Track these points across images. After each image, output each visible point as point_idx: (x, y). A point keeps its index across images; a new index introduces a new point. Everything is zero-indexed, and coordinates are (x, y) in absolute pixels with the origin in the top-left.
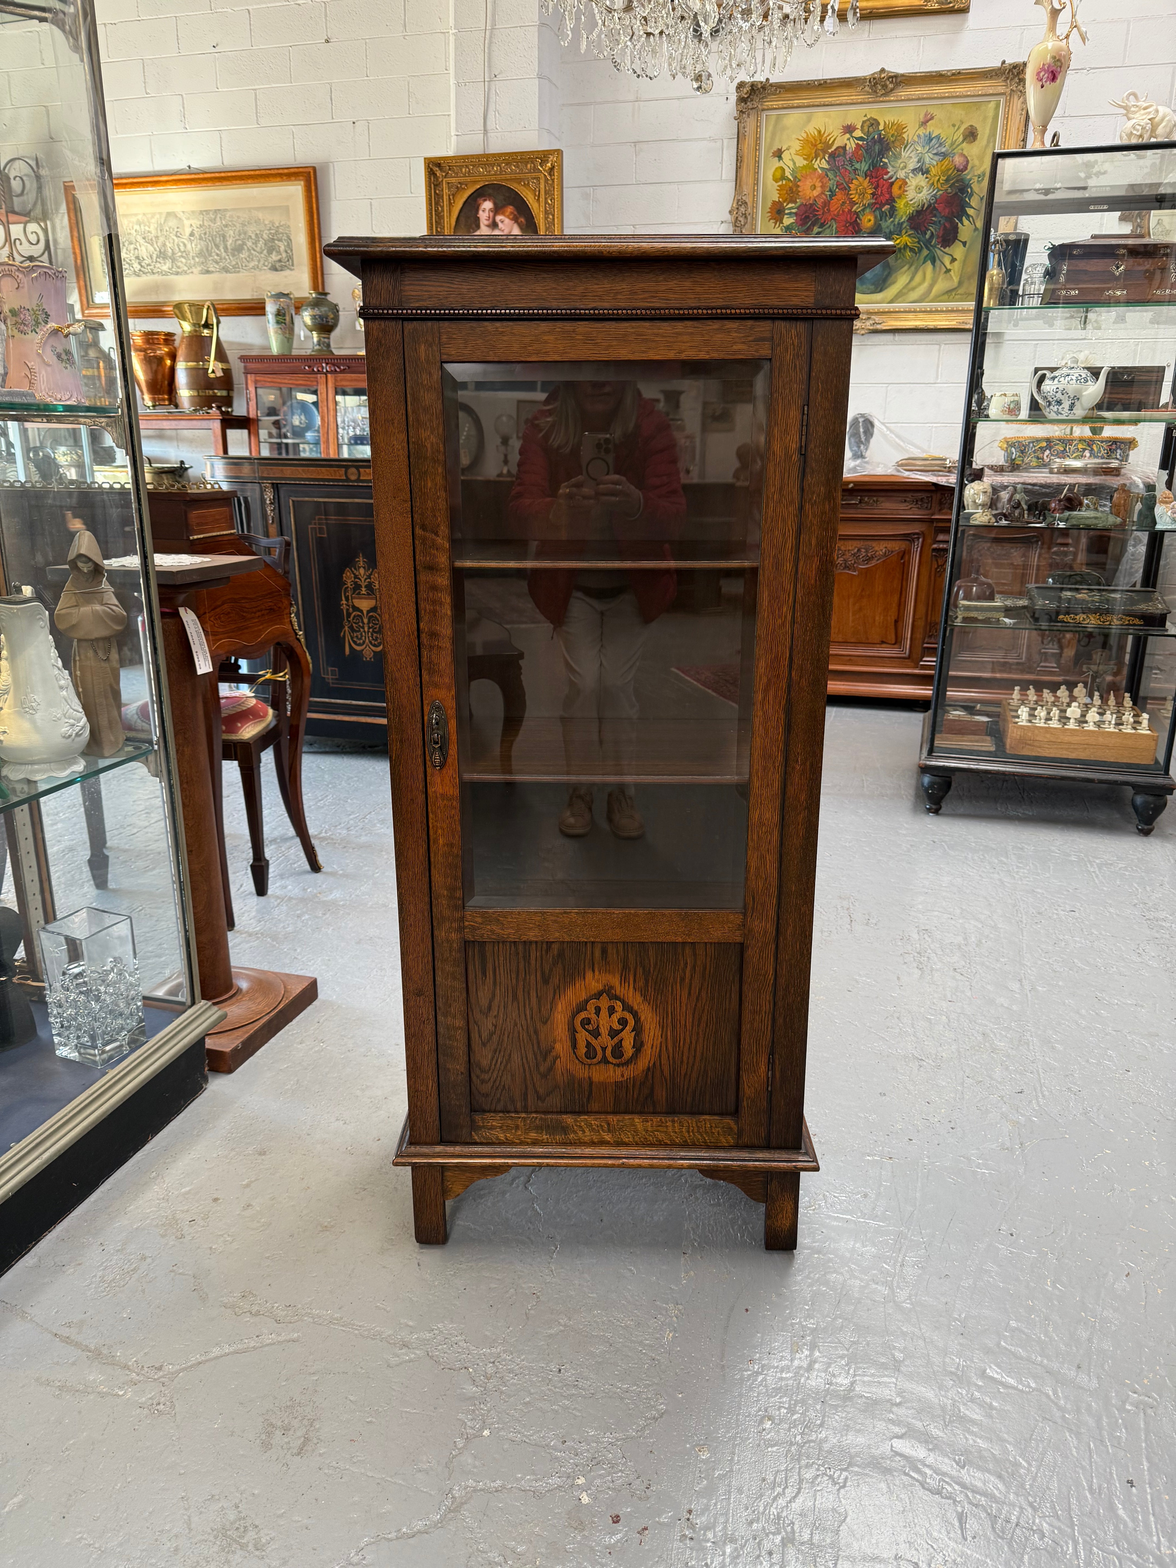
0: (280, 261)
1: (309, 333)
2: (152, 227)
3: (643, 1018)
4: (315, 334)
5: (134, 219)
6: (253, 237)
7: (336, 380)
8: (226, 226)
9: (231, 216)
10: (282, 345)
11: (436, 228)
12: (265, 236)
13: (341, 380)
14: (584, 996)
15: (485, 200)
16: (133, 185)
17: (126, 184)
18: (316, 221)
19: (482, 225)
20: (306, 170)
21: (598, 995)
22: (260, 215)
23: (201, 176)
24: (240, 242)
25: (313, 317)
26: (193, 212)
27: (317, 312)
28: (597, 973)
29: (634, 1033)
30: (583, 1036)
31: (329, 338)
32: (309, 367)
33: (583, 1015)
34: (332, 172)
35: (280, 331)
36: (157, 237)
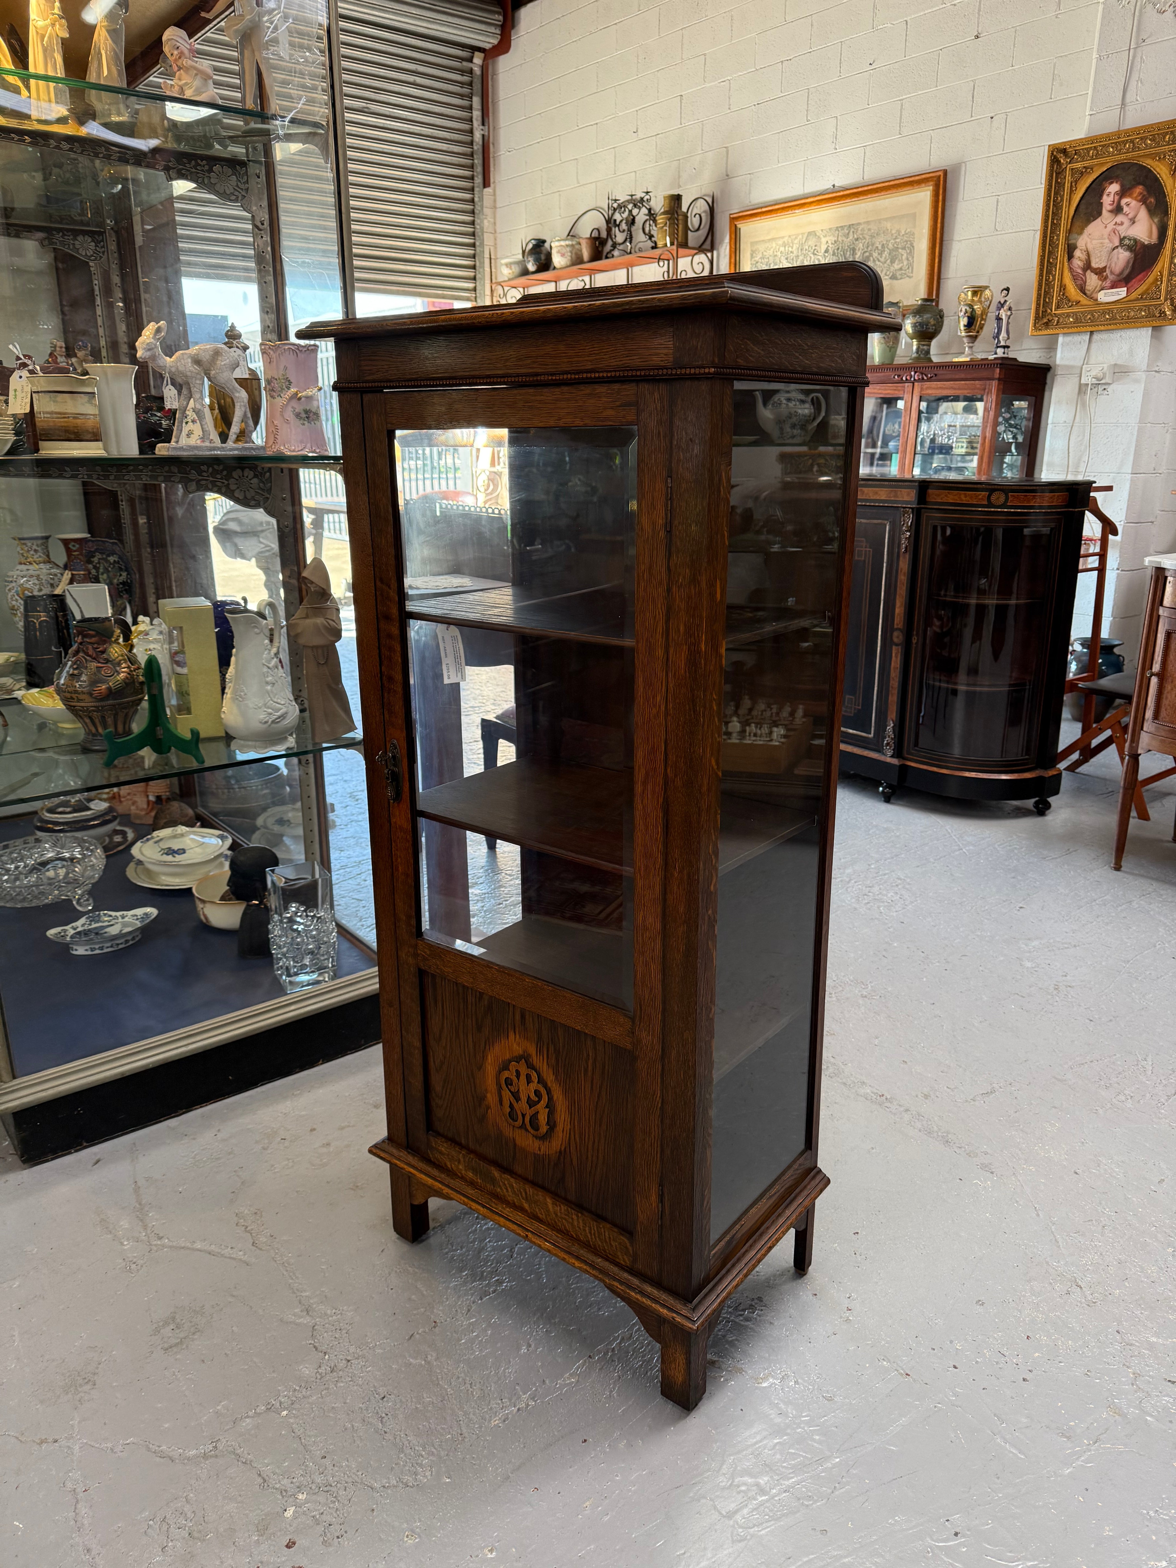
0: (901, 269)
1: (909, 340)
2: (795, 247)
3: (555, 1098)
4: (915, 342)
5: (780, 242)
6: (880, 248)
7: (922, 389)
8: (857, 240)
9: (863, 230)
10: (883, 354)
11: (1053, 219)
12: (890, 246)
13: (927, 388)
14: (508, 1057)
15: (1112, 183)
16: (783, 209)
17: (778, 209)
18: (939, 225)
19: (1104, 212)
20: (938, 174)
21: (518, 1059)
22: (889, 225)
23: (842, 193)
24: (867, 254)
25: (914, 326)
26: (830, 229)
27: (918, 319)
28: (518, 1036)
29: (547, 1110)
30: (506, 1094)
31: (929, 345)
32: (899, 376)
33: (506, 1074)
34: (963, 173)
35: (882, 341)
36: (798, 256)
